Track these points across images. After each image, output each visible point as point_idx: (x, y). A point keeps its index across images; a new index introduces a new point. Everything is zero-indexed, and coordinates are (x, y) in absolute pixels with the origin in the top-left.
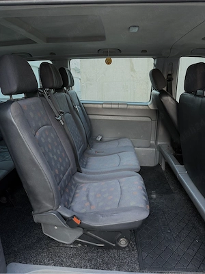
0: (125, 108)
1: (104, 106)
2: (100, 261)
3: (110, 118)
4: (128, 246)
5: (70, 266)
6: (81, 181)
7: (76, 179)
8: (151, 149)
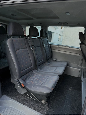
0: (68, 49)
1: (59, 46)
2: (33, 105)
3: (61, 52)
4: (45, 104)
5: (22, 103)
6: (35, 73)
7: (34, 72)
8: (78, 69)
